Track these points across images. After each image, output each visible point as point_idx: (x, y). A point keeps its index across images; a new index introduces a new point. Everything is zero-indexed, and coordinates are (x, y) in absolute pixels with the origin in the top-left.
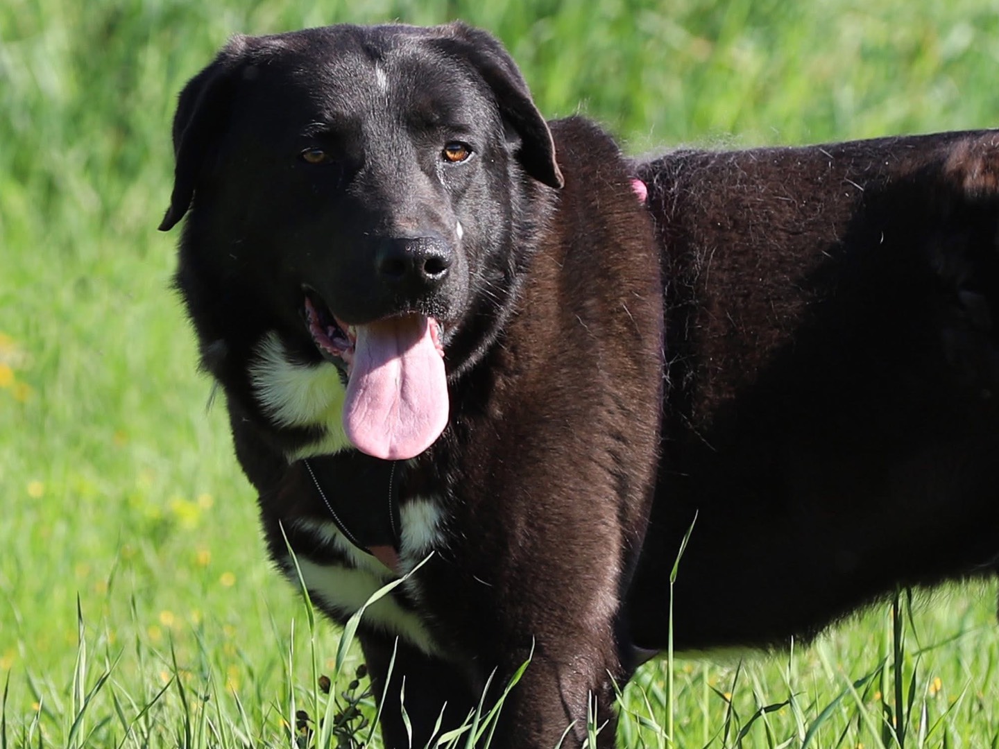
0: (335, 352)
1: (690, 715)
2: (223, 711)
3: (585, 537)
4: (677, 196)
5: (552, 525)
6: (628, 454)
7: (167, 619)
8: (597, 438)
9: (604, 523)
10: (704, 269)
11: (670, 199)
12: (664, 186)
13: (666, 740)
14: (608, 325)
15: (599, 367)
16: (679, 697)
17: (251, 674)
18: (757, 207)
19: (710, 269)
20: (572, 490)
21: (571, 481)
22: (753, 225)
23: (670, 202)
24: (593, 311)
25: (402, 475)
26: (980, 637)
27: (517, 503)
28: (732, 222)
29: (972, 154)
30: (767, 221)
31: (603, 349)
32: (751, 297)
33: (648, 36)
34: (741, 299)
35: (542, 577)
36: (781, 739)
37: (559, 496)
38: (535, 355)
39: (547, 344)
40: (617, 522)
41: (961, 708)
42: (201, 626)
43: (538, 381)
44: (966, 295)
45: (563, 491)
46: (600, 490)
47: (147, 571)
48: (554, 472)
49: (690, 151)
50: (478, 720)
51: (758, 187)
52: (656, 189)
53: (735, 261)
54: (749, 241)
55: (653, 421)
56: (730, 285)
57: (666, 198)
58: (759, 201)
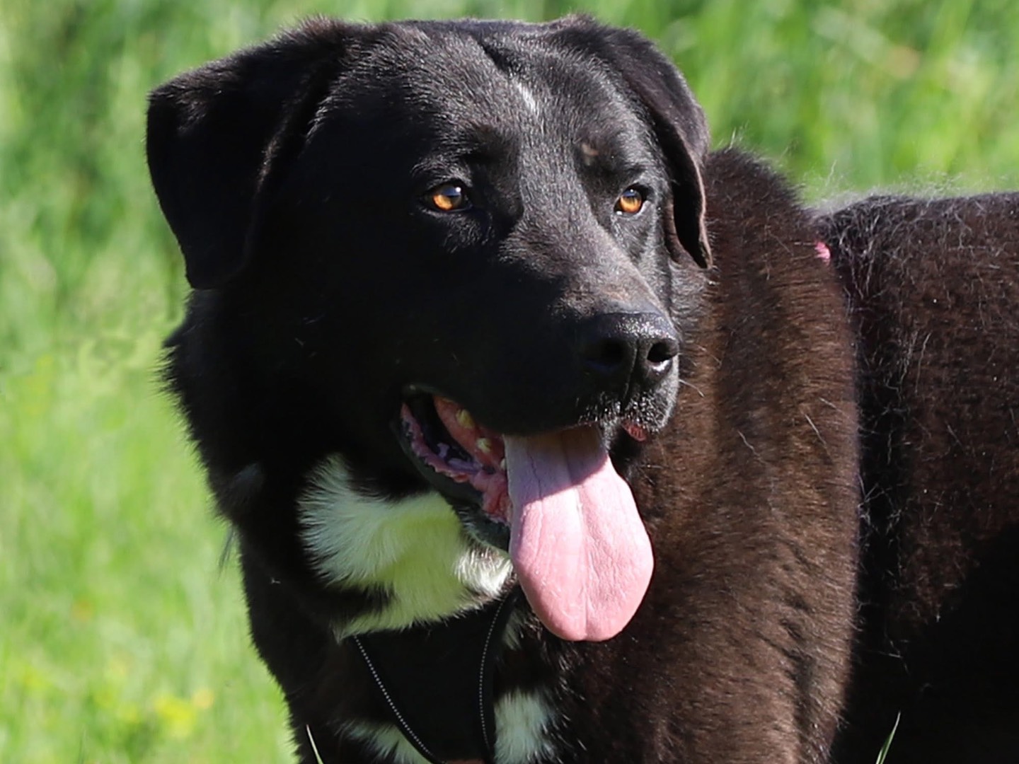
0: (460, 477)
3: (750, 748)
4: (872, 262)
5: (703, 732)
8: (768, 605)
9: (777, 728)
10: (914, 363)
11: (862, 266)
12: (854, 248)
14: (783, 443)
15: (771, 504)
18: (990, 277)
19: (922, 365)
20: (732, 680)
21: (730, 668)
22: (984, 303)
23: (862, 271)
24: (763, 425)
25: (497, 658)
27: (657, 700)
28: (953, 298)
30: (1004, 296)
31: (776, 479)
32: (983, 403)
33: (828, 44)
34: (967, 407)
37: (713, 689)
38: (683, 489)
39: (699, 474)
40: (794, 724)
43: (687, 526)
45: (720, 682)
46: (771, 679)
48: (709, 655)
49: (890, 198)
51: (990, 250)
52: (843, 253)
53: (958, 353)
54: (978, 324)
55: (849, 578)
56: (953, 387)
57: (857, 264)
58: (992, 269)
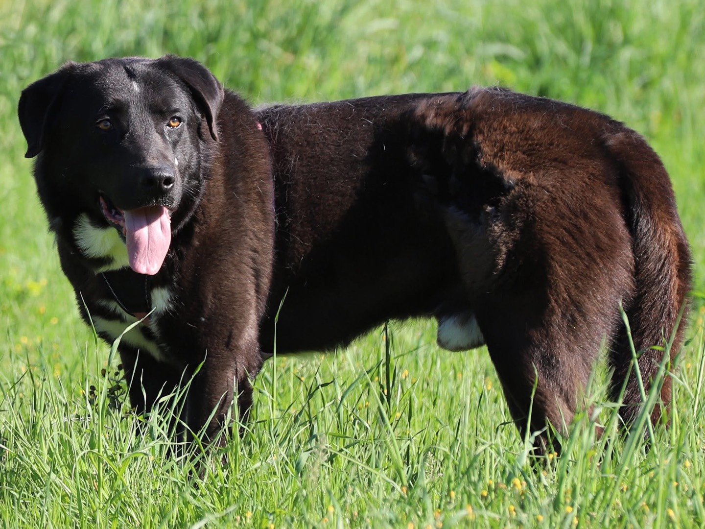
0: (116, 222)
1: (283, 388)
2: (52, 386)
3: (240, 301)
4: (278, 130)
5: (225, 297)
6: (260, 259)
7: (24, 340)
8: (245, 252)
9: (249, 294)
10: (294, 166)
11: (274, 132)
12: (271, 125)
13: (272, 401)
14: (249, 196)
15: (245, 217)
16: (278, 379)
17: (66, 367)
18: (319, 134)
19: (297, 166)
20: (234, 278)
21: (233, 274)
22: (317, 143)
23: (274, 134)
24: (241, 189)
26: (427, 350)
27: (208, 287)
28: (306, 142)
29: (429, 107)
31: (246, 208)
32: (318, 179)
33: (262, 52)
34: (312, 180)
35: (220, 322)
36: (329, 400)
37: (227, 282)
39: (219, 208)
40: (255, 292)
41: (418, 385)
42: (41, 344)
44: (426, 177)
45: (230, 279)
46: (247, 277)
47: (15, 317)
48: (226, 271)
50: (179, 391)
51: (318, 124)
52: (267, 127)
53: (309, 162)
54: (316, 151)
55: (271, 242)
56: (307, 174)
57: (272, 131)
58: (319, 132)
